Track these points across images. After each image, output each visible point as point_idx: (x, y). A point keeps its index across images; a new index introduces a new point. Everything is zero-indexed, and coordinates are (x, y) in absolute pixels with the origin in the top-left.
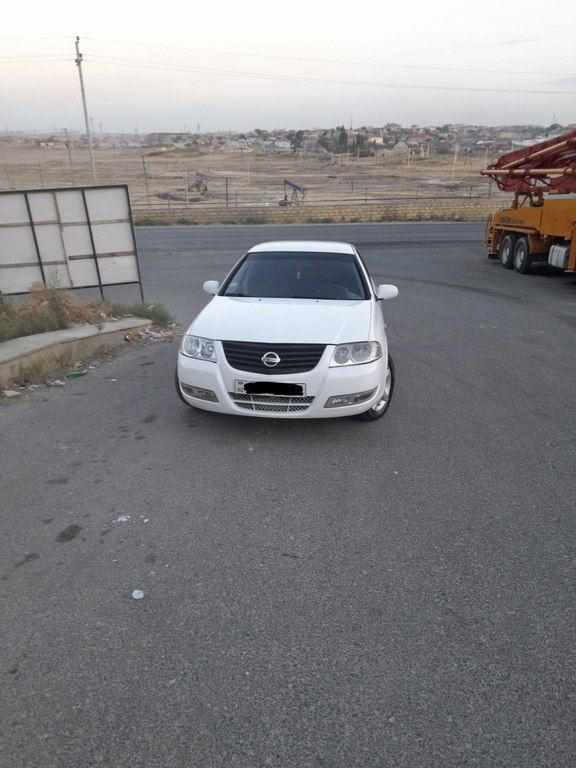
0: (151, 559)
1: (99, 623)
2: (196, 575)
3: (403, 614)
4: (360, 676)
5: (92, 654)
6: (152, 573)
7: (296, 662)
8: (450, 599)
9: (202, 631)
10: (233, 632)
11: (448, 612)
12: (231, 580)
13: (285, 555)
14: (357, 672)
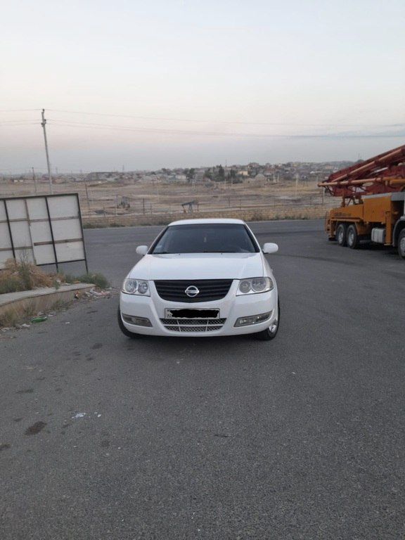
0: (105, 444)
1: (64, 496)
2: (145, 454)
3: (323, 475)
4: (298, 526)
5: (59, 523)
6: (107, 454)
7: (240, 519)
8: (359, 461)
9: (155, 498)
10: (181, 497)
11: (360, 471)
12: (174, 456)
13: (216, 435)
14: (294, 523)
